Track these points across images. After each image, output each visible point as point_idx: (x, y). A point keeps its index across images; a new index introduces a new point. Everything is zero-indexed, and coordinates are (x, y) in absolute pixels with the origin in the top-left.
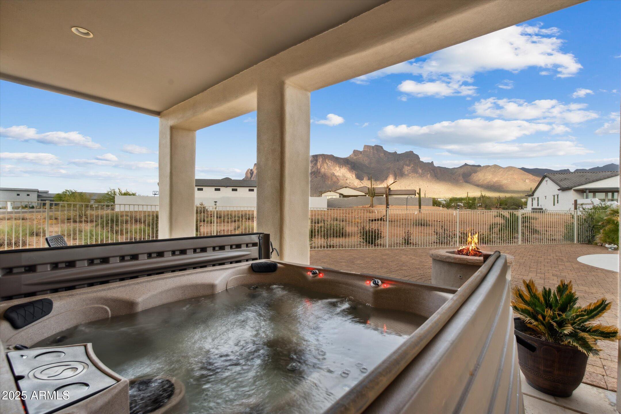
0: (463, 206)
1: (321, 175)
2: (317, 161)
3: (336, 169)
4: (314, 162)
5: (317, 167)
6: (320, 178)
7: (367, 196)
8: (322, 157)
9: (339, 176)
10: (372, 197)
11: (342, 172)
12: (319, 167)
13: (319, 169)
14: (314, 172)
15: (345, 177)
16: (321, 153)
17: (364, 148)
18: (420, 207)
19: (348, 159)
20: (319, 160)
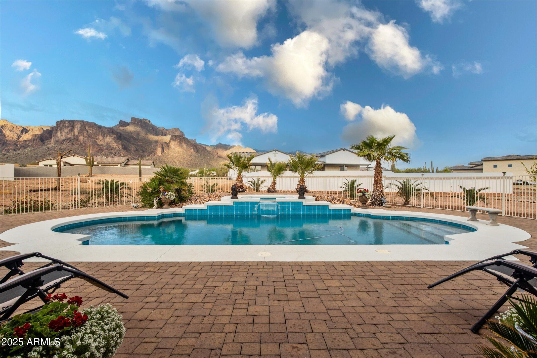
0: (215, 174)
1: (79, 143)
2: (73, 127)
3: (99, 138)
4: (70, 128)
5: (74, 135)
6: (77, 145)
7: (100, 165)
8: (81, 124)
9: (102, 145)
10: (90, 166)
11: (106, 142)
12: (76, 134)
13: (77, 136)
14: (70, 138)
15: (110, 146)
16: (79, 119)
17: (131, 120)
18: (140, 175)
19: (113, 129)
20: (76, 126)
